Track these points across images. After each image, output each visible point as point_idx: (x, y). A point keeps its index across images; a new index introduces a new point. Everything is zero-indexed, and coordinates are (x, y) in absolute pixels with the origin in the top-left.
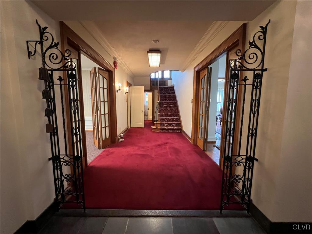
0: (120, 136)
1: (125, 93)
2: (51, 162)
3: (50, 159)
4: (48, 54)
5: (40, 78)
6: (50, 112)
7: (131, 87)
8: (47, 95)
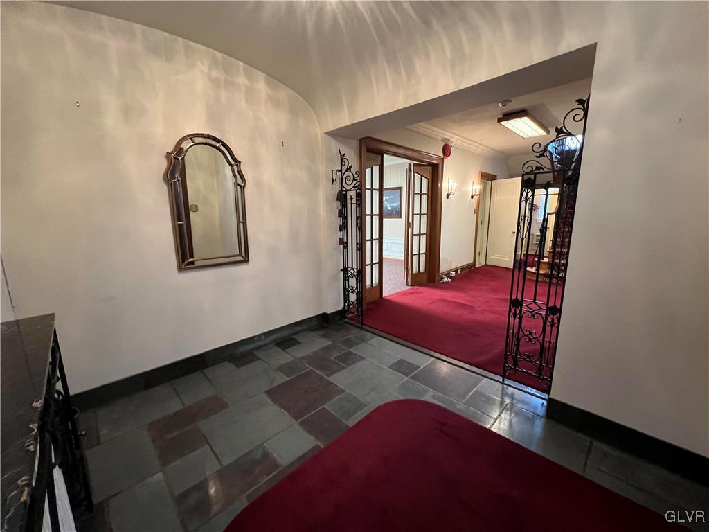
0: (448, 275)
1: (472, 197)
2: (342, 272)
3: (341, 270)
4: (345, 176)
5: (337, 200)
6: (343, 228)
7: (494, 182)
8: (342, 214)
